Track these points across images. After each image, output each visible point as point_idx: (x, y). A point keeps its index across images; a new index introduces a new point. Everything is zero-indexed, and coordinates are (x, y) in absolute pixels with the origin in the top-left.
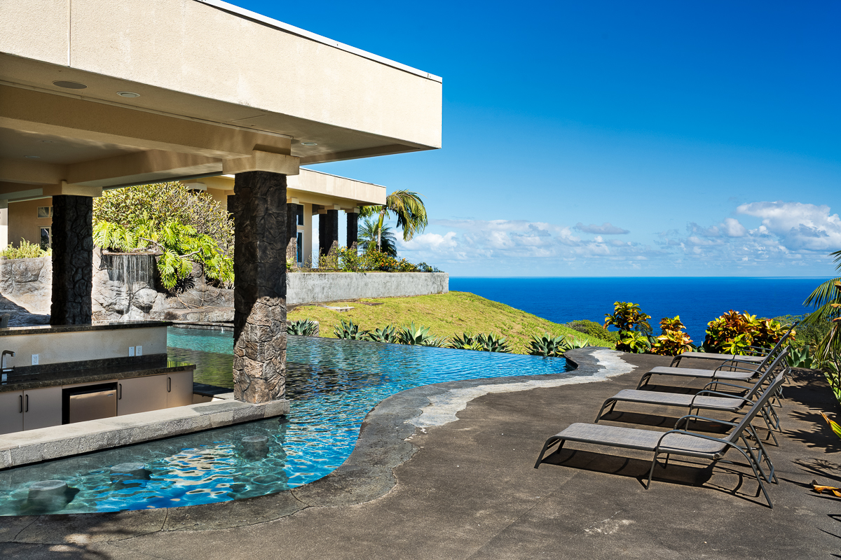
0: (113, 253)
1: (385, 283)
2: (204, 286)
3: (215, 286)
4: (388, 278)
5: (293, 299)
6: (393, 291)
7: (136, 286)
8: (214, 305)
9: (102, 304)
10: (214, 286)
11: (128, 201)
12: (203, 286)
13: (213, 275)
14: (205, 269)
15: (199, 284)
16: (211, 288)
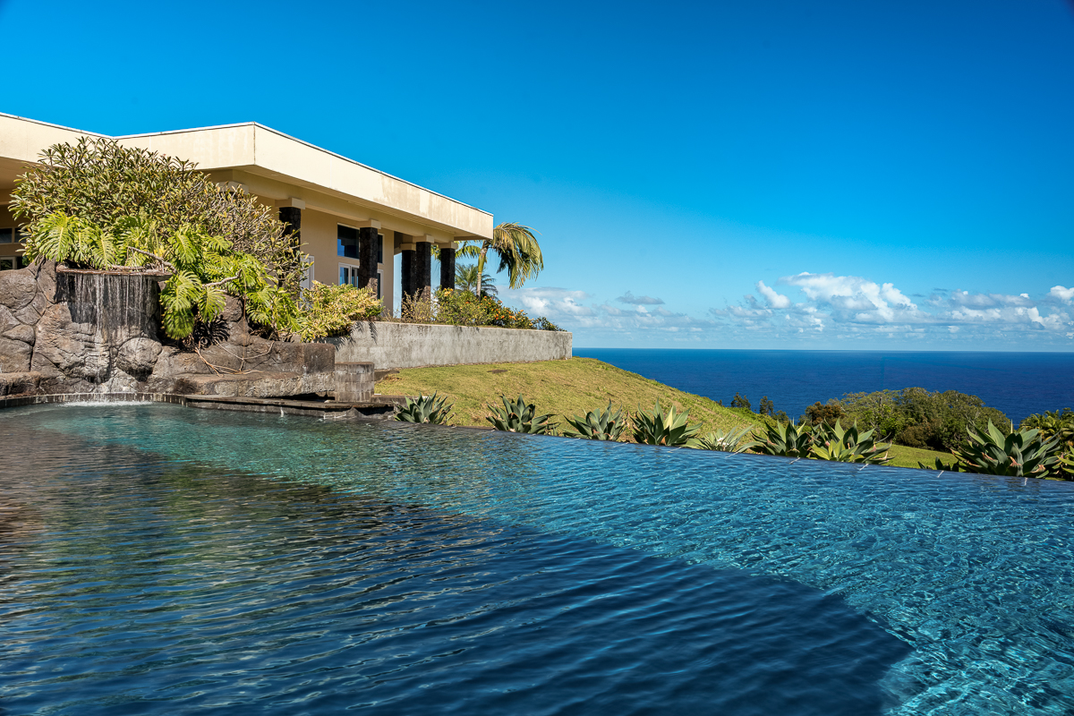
0: (76, 271)
1: (501, 343)
2: (245, 337)
3: (264, 336)
4: (504, 336)
5: (382, 362)
6: (511, 354)
7: (123, 333)
8: (262, 369)
9: (57, 365)
10: (262, 336)
11: (116, 197)
12: (243, 335)
13: (262, 317)
14: (247, 307)
15: (238, 332)
16: (257, 339)
